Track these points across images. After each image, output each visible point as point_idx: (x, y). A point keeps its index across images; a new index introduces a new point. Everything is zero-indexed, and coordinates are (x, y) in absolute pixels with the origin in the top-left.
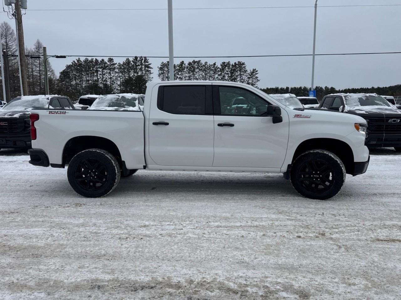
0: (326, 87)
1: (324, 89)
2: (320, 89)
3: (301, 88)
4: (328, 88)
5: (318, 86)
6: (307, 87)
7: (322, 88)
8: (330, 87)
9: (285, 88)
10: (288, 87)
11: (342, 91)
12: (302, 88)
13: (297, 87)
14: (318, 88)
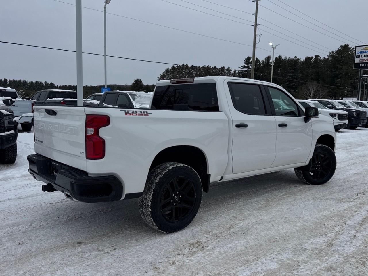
0: (46, 82)
1: (44, 84)
2: (40, 83)
3: (20, 81)
4: (48, 83)
5: (38, 81)
6: (26, 81)
7: (42, 83)
8: (49, 83)
9: (3, 80)
10: (6, 79)
11: (60, 86)
12: (22, 81)
13: (16, 80)
14: (38, 82)
